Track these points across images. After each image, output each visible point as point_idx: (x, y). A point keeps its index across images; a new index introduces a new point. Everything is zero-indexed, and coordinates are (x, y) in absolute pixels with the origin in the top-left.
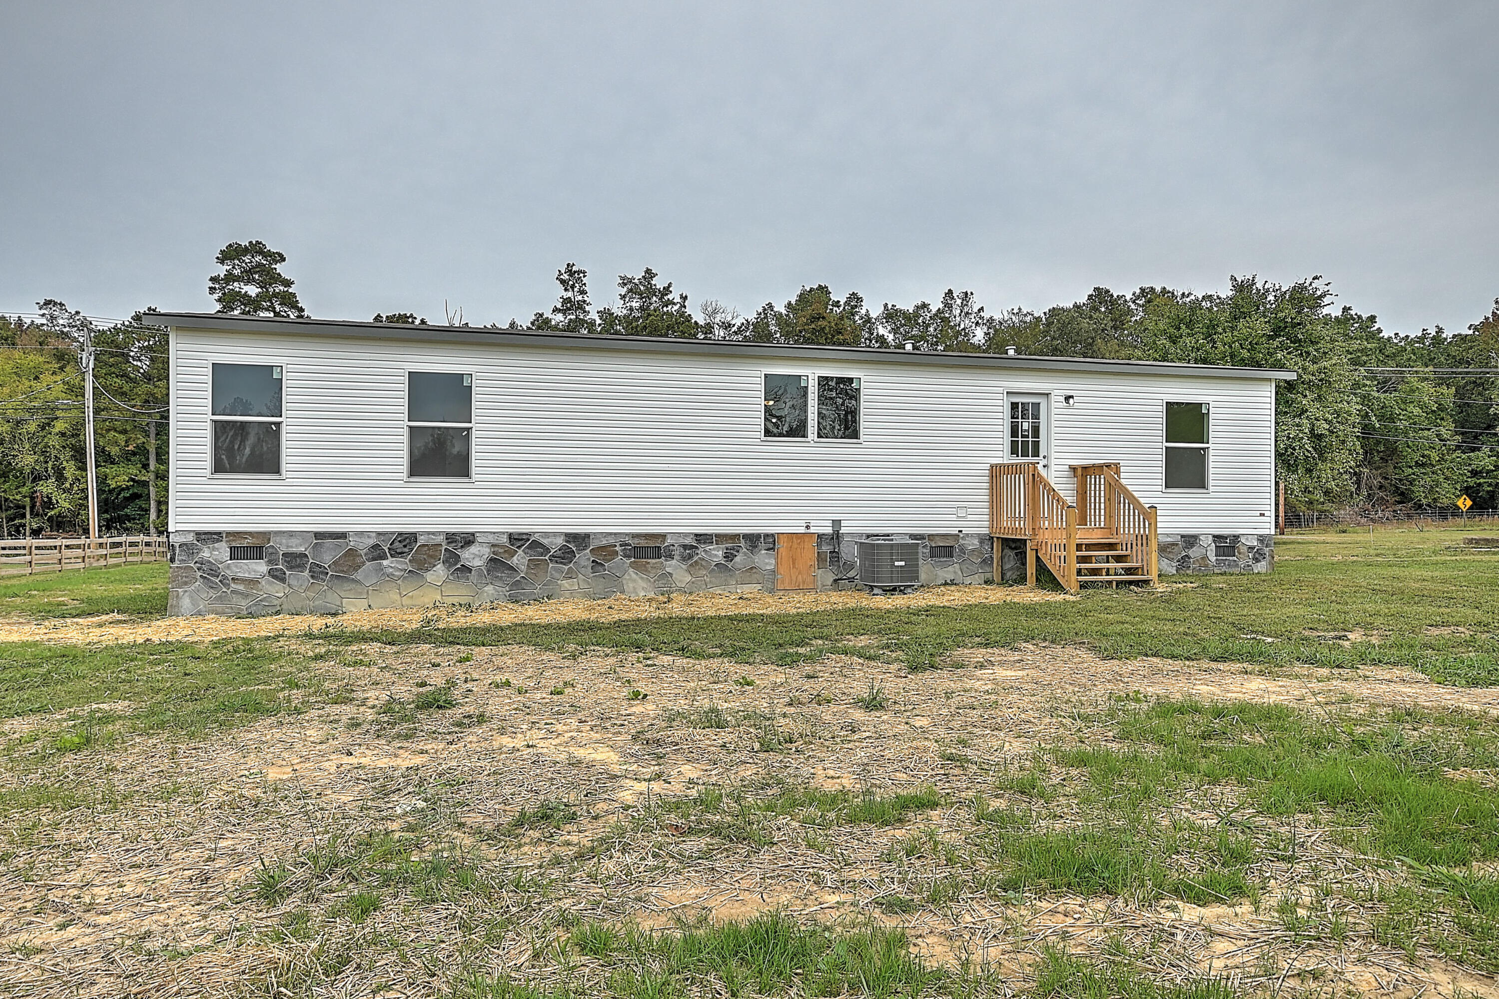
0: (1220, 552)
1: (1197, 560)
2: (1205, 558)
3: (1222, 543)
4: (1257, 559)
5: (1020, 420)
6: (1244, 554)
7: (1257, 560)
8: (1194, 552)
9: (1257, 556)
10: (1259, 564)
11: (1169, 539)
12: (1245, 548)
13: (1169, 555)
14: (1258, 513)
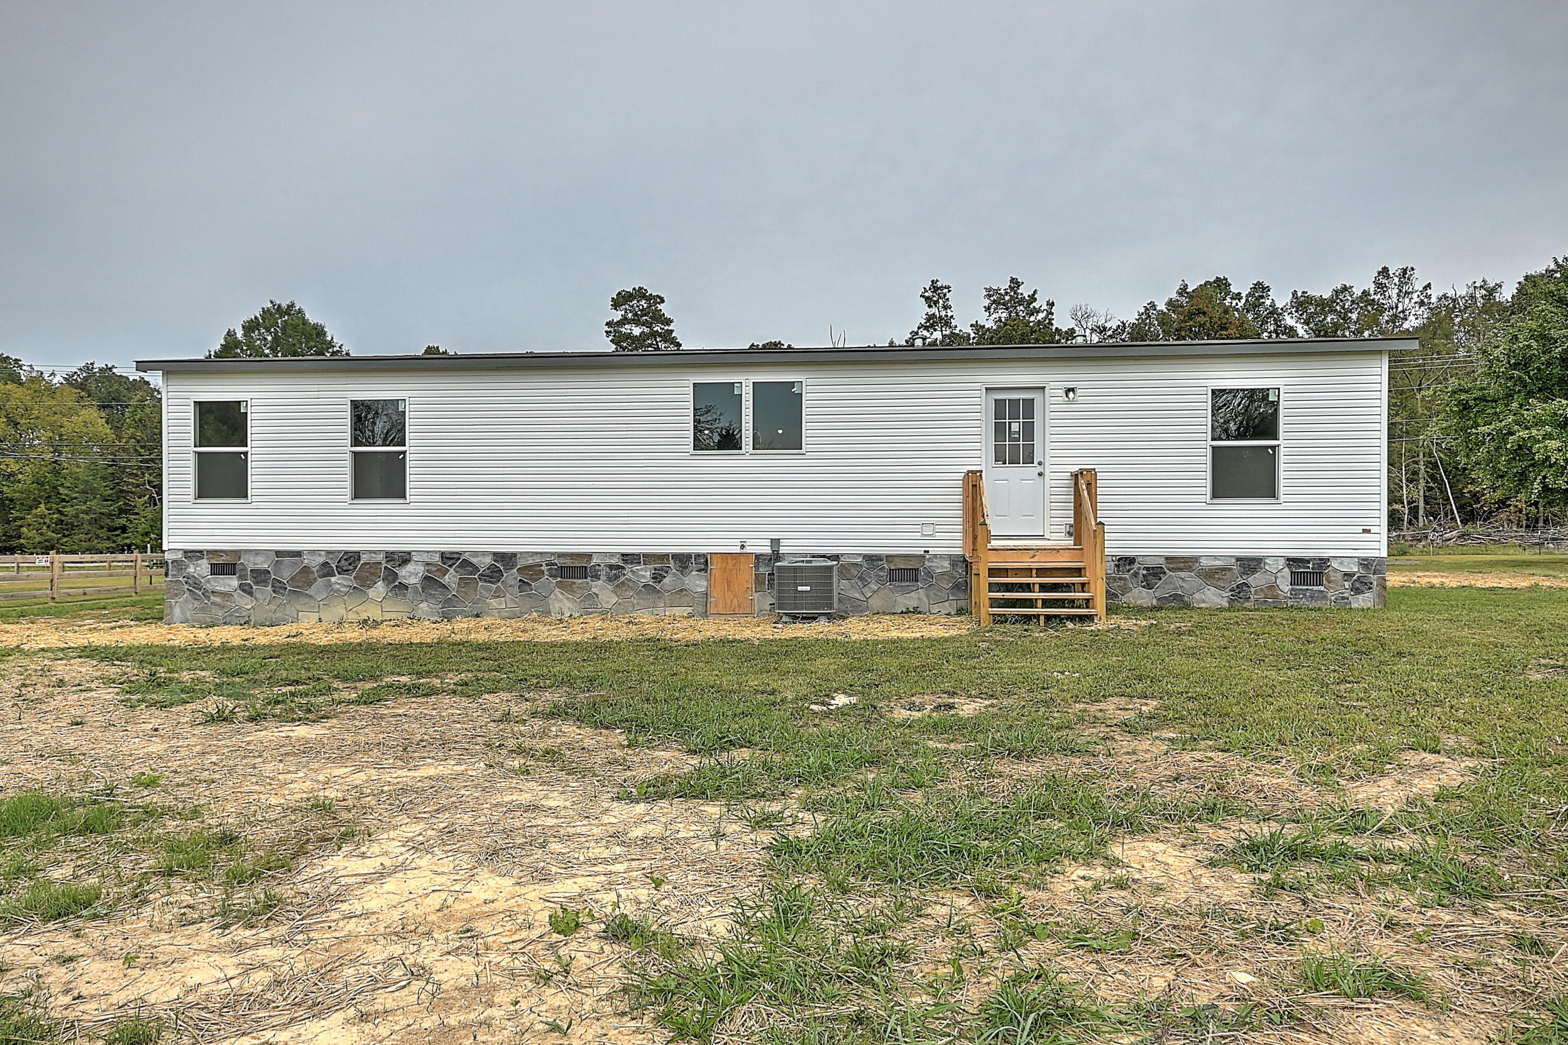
0: (1297, 578)
1: (1261, 590)
2: (1273, 587)
3: (1300, 567)
4: (1357, 589)
5: (1007, 421)
6: (1336, 582)
7: (1358, 591)
8: (1254, 580)
9: (1357, 585)
10: (1360, 597)
11: (1217, 563)
12: (1339, 576)
13: (1218, 583)
14: (1360, 529)
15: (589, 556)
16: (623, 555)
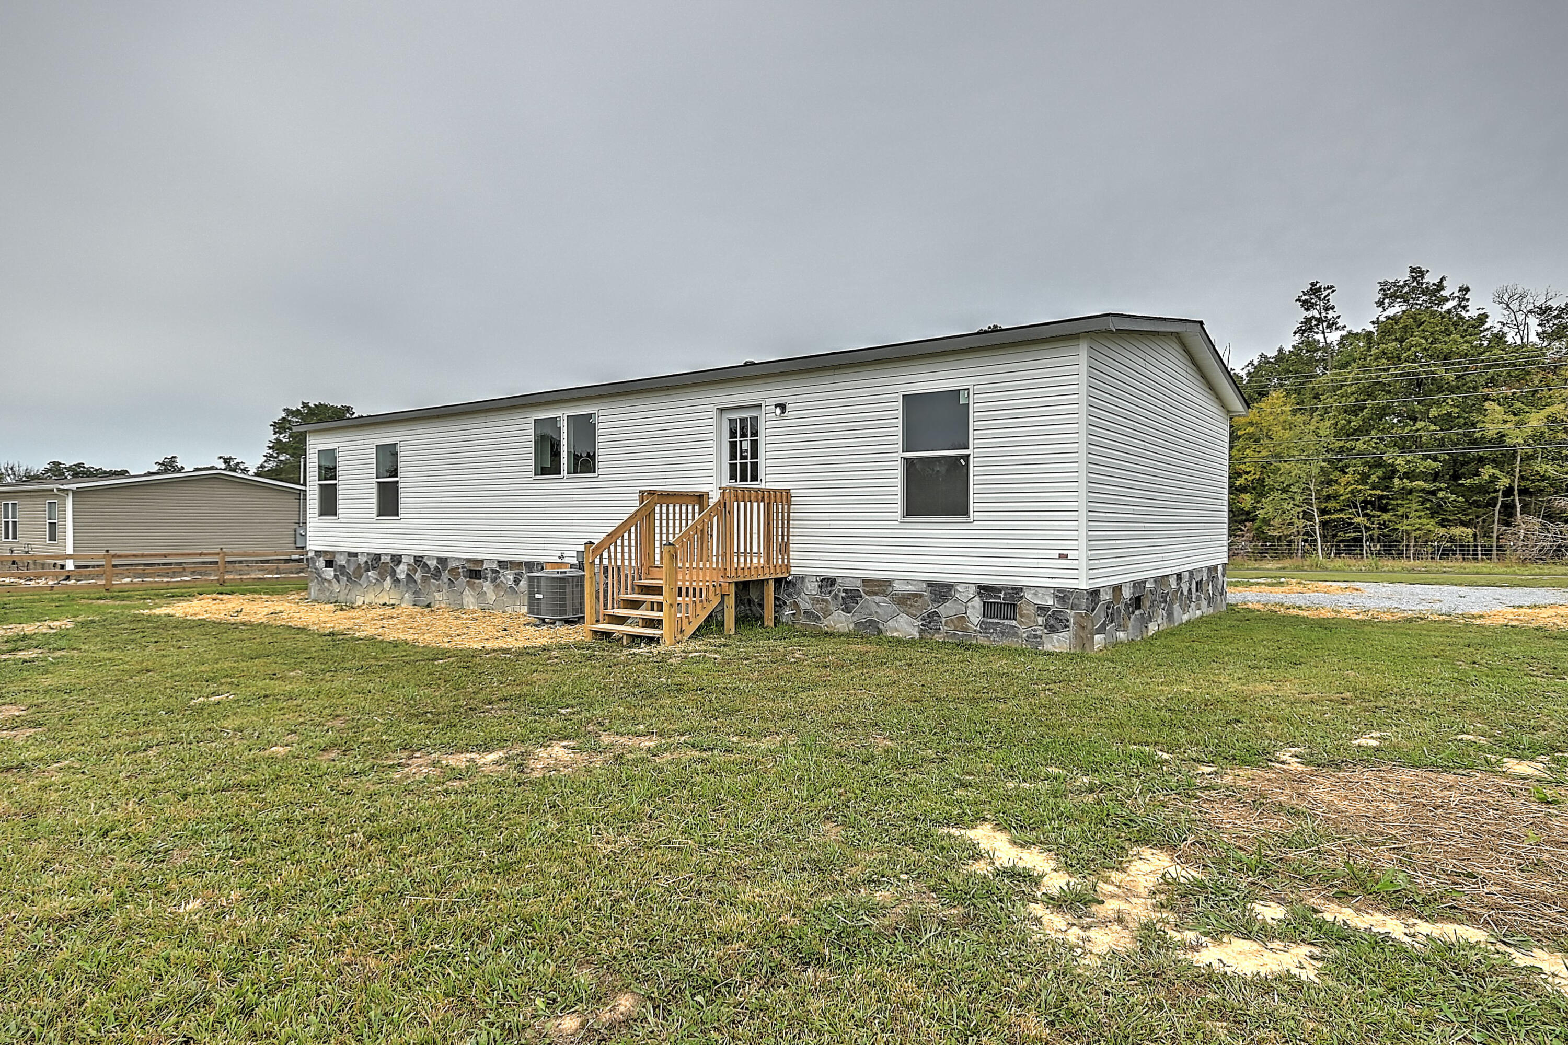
0: (989, 610)
1: (952, 621)
2: (962, 618)
3: (991, 597)
4: (1052, 626)
5: (738, 439)
6: (1028, 616)
7: (1052, 629)
8: (947, 610)
9: (1052, 622)
10: (1055, 636)
11: (910, 588)
12: (1032, 610)
13: (910, 611)
14: (1056, 554)
15: (481, 561)
16: (499, 562)
